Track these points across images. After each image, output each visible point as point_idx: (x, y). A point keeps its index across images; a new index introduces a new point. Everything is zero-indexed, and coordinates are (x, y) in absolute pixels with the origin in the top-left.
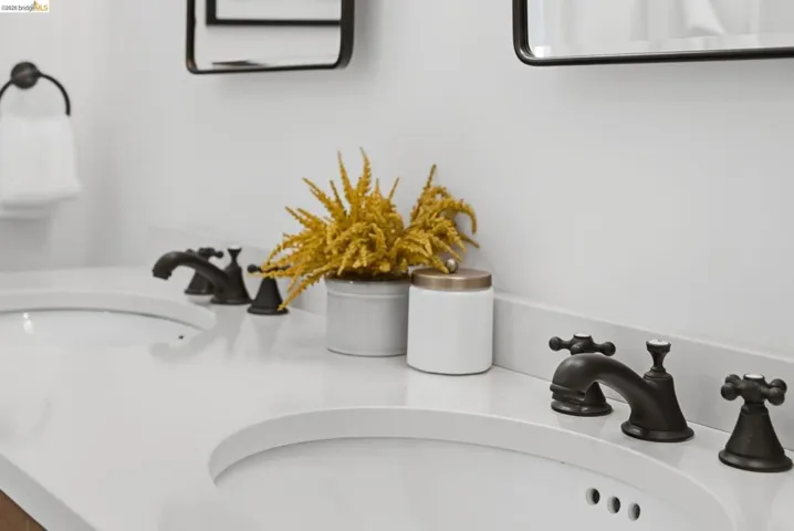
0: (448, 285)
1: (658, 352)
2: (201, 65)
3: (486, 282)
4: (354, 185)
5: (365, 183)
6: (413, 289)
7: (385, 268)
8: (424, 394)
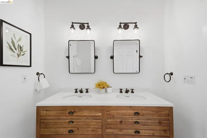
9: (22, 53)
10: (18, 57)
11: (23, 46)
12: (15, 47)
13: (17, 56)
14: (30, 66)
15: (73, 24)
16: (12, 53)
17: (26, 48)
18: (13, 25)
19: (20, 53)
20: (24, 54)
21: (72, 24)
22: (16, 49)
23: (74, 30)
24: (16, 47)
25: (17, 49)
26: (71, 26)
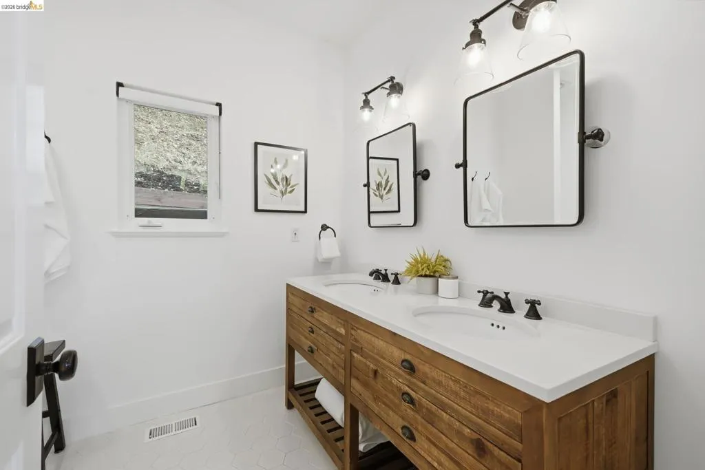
0: (449, 278)
1: (507, 294)
2: (372, 225)
3: (457, 278)
4: (422, 255)
5: (424, 254)
6: (439, 279)
7: (432, 274)
8: (442, 302)
9: (289, 189)
10: (283, 195)
11: (291, 175)
12: (276, 181)
13: (280, 195)
14: (305, 212)
15: (366, 97)
16: (272, 190)
17: (298, 180)
18: (275, 144)
19: (286, 189)
20: (293, 190)
21: (364, 98)
22: (278, 183)
23: (371, 111)
24: (279, 180)
25: (280, 183)
26: (362, 104)
